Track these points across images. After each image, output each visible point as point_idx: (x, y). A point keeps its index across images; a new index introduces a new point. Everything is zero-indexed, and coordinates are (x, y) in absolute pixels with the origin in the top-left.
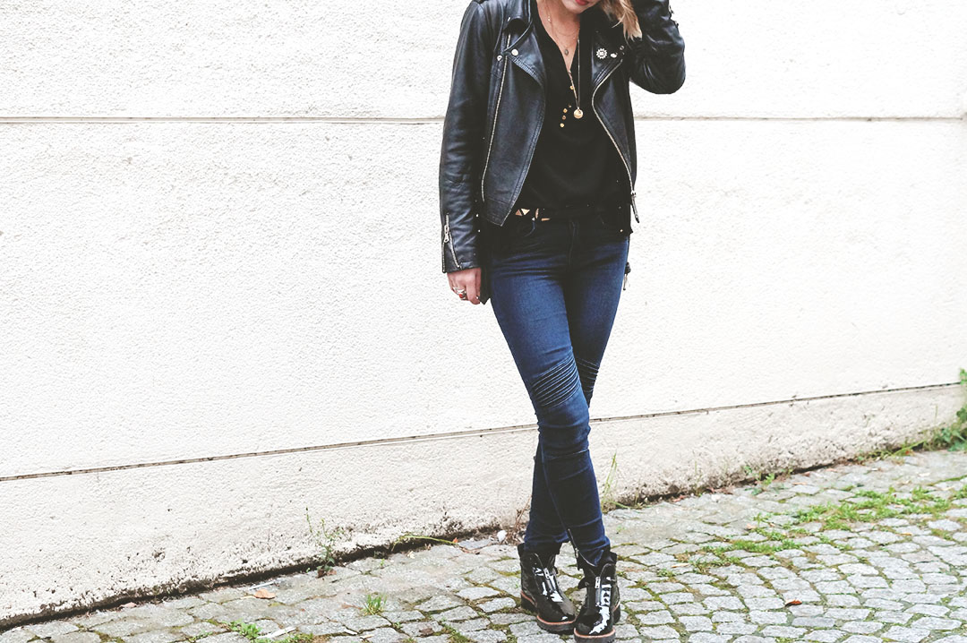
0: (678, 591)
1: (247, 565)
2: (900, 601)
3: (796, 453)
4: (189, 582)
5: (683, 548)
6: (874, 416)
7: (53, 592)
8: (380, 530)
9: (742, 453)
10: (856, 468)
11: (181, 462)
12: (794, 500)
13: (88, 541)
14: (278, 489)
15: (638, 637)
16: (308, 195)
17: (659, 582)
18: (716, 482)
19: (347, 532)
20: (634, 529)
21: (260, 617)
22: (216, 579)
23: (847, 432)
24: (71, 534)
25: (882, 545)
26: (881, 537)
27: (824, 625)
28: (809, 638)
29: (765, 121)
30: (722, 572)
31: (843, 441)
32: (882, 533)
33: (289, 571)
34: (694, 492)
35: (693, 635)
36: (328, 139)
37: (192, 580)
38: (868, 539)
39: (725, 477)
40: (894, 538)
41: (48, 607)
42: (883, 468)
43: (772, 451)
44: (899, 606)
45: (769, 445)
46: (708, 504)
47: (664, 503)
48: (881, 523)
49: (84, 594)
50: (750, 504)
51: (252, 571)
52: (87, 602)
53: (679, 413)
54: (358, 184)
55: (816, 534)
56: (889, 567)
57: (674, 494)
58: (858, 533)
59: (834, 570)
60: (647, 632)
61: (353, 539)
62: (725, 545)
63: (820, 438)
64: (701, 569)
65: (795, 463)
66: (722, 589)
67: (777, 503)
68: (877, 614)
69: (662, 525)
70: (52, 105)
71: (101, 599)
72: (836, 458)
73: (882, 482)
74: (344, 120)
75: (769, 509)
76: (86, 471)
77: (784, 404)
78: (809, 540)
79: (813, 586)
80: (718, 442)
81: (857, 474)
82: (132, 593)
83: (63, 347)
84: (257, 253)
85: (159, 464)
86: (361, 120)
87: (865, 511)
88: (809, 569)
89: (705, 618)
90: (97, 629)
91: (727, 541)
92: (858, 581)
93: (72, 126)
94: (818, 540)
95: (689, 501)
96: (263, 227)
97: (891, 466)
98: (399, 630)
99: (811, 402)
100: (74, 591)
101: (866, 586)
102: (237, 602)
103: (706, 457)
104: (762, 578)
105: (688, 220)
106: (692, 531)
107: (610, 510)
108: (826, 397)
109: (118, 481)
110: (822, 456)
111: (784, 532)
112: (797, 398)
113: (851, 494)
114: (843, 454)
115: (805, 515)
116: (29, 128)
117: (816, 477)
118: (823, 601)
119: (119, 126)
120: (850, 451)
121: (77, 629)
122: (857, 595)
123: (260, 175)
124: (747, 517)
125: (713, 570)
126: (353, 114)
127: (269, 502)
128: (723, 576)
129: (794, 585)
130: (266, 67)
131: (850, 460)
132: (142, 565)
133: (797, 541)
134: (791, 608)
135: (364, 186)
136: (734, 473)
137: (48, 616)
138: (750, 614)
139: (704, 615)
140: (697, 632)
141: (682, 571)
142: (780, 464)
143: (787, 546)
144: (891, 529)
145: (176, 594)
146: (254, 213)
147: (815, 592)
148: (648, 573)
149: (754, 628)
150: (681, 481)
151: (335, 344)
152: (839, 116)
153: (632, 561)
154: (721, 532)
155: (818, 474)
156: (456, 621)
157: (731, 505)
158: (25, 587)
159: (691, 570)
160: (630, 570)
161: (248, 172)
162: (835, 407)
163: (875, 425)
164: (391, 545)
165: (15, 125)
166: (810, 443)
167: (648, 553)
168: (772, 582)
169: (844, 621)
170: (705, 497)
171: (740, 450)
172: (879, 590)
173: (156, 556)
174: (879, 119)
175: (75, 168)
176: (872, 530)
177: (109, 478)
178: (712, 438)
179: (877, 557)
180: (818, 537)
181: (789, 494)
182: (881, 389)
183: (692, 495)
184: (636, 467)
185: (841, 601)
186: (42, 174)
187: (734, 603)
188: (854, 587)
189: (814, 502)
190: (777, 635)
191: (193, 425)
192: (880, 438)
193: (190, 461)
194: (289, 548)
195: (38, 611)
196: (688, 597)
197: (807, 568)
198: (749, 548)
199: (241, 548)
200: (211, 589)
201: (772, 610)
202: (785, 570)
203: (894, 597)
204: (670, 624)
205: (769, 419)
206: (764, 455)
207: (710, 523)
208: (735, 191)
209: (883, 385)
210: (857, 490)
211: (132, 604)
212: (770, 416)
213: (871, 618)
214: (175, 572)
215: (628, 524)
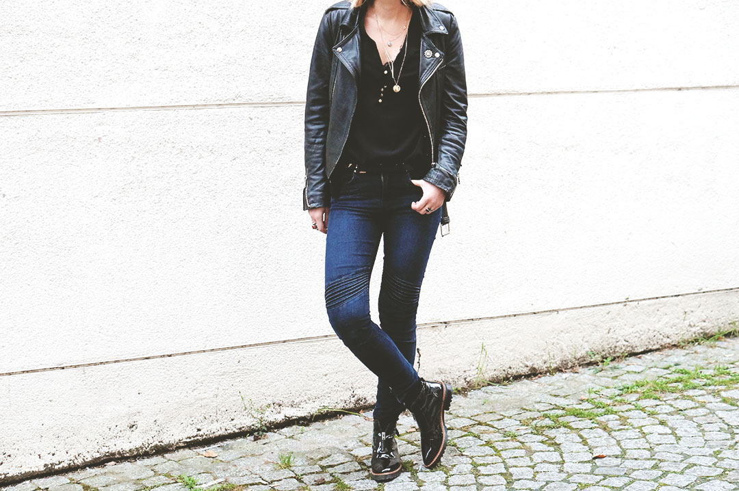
0: (515, 448)
1: (201, 433)
2: (682, 454)
3: (630, 341)
4: (156, 446)
5: (529, 415)
6: (692, 311)
7: (53, 455)
8: (303, 405)
9: (587, 342)
10: (678, 351)
11: (147, 358)
12: (625, 377)
13: (79, 417)
14: (222, 377)
15: (475, 484)
16: (237, 160)
17: (503, 441)
18: (567, 364)
19: (277, 407)
20: (497, 401)
21: (202, 471)
22: (177, 443)
23: (671, 324)
24: (65, 412)
25: (681, 410)
26: (681, 404)
27: (617, 473)
28: (603, 484)
29: (595, 94)
30: (552, 433)
31: (668, 331)
32: (683, 401)
33: (233, 436)
34: (549, 372)
35: (516, 482)
36: (251, 119)
37: (159, 444)
38: (671, 406)
39: (574, 360)
40: (692, 404)
41: (50, 466)
42: (699, 351)
43: (610, 340)
44: (680, 457)
45: (609, 335)
46: (558, 381)
47: (525, 381)
48: (685, 393)
49: (77, 456)
50: (590, 380)
51: (204, 437)
52: (79, 462)
53: (535, 313)
54: (276, 151)
55: (633, 403)
56: (681, 427)
57: (533, 374)
58: (665, 401)
59: (638, 430)
60: (482, 480)
61: (282, 412)
62: (560, 412)
63: (649, 329)
64: (538, 431)
65: (629, 349)
66: (549, 446)
67: (610, 380)
68: (661, 464)
69: (518, 398)
70: (40, 101)
71: (90, 459)
72: (663, 344)
73: (695, 362)
74: (263, 105)
75: (603, 383)
76: (75, 367)
77: (619, 305)
78: (626, 407)
79: (618, 443)
80: (567, 334)
81: (677, 356)
82: (113, 454)
83: (54, 277)
84: (200, 204)
85: (131, 360)
86: (277, 104)
87: (675, 384)
88: (619, 430)
89: (529, 469)
90: (83, 481)
91: (564, 409)
92: (653, 439)
93: (55, 116)
94: (633, 407)
95: (543, 379)
96: (204, 185)
97: (705, 349)
98: (300, 480)
99: (640, 302)
100: (69, 454)
101: (659, 443)
102: (189, 460)
103: (558, 346)
104: (581, 437)
105: (536, 169)
106: (540, 402)
107: (483, 386)
108: (653, 298)
109: (99, 373)
110: (651, 342)
111: (609, 402)
112: (629, 300)
113: (669, 372)
114: (669, 341)
115: (628, 388)
116: (23, 118)
117: (646, 359)
118: (623, 455)
119: (90, 115)
120: (674, 339)
121: (69, 481)
122: (651, 449)
123: (200, 147)
124: (584, 391)
125: (547, 432)
126: (270, 100)
127: (215, 386)
128: (552, 436)
129: (604, 442)
130: (201, 68)
131: (675, 345)
132: (120, 434)
133: (615, 409)
134: (596, 460)
135: (281, 152)
136: (581, 358)
137: (50, 472)
138: (565, 465)
139: (529, 466)
140: (520, 479)
141: (522, 432)
142: (617, 349)
143: (608, 412)
144: (691, 398)
145: (147, 455)
146: (196, 175)
147: (619, 448)
148: (497, 434)
149: (564, 476)
150: (539, 364)
151: (262, 269)
152: (655, 87)
153: (488, 425)
154: (561, 402)
155: (648, 356)
156: (344, 473)
157: (576, 381)
158: (31, 452)
159: (530, 432)
160: (484, 432)
161: (191, 145)
162: (661, 306)
163: (693, 319)
164: (312, 416)
165: (12, 117)
166: (641, 333)
167: (502, 419)
168: (588, 441)
169: (634, 470)
170: (558, 375)
171: (585, 339)
172: (669, 445)
173: (130, 428)
174: (688, 89)
175: (58, 146)
176: (676, 399)
177: (93, 371)
178: (562, 331)
179: (674, 420)
180: (634, 405)
181: (622, 372)
182: (697, 291)
183: (548, 374)
184: (502, 354)
185: (636, 454)
186: (34, 151)
187: (555, 457)
188: (650, 444)
189: (638, 378)
190: (579, 481)
191: (156, 331)
192: (698, 328)
193: (153, 357)
194: (232, 420)
195: (42, 469)
196: (522, 452)
197: (618, 429)
198: (578, 414)
199: (196, 421)
200: (173, 451)
201: (582, 462)
202: (600, 431)
203: (678, 451)
204: (501, 474)
205: (607, 316)
206: (605, 343)
207: (555, 396)
208: (573, 147)
209: (698, 288)
210: (673, 369)
211: (113, 463)
212: (608, 313)
213: (655, 467)
214: (145, 439)
215: (492, 398)
